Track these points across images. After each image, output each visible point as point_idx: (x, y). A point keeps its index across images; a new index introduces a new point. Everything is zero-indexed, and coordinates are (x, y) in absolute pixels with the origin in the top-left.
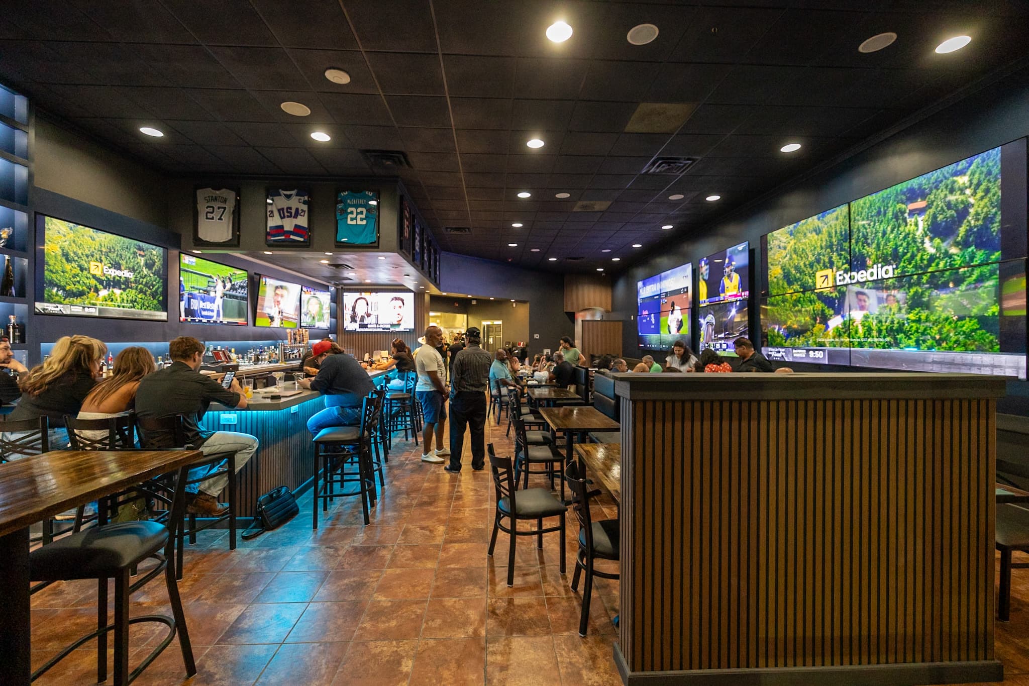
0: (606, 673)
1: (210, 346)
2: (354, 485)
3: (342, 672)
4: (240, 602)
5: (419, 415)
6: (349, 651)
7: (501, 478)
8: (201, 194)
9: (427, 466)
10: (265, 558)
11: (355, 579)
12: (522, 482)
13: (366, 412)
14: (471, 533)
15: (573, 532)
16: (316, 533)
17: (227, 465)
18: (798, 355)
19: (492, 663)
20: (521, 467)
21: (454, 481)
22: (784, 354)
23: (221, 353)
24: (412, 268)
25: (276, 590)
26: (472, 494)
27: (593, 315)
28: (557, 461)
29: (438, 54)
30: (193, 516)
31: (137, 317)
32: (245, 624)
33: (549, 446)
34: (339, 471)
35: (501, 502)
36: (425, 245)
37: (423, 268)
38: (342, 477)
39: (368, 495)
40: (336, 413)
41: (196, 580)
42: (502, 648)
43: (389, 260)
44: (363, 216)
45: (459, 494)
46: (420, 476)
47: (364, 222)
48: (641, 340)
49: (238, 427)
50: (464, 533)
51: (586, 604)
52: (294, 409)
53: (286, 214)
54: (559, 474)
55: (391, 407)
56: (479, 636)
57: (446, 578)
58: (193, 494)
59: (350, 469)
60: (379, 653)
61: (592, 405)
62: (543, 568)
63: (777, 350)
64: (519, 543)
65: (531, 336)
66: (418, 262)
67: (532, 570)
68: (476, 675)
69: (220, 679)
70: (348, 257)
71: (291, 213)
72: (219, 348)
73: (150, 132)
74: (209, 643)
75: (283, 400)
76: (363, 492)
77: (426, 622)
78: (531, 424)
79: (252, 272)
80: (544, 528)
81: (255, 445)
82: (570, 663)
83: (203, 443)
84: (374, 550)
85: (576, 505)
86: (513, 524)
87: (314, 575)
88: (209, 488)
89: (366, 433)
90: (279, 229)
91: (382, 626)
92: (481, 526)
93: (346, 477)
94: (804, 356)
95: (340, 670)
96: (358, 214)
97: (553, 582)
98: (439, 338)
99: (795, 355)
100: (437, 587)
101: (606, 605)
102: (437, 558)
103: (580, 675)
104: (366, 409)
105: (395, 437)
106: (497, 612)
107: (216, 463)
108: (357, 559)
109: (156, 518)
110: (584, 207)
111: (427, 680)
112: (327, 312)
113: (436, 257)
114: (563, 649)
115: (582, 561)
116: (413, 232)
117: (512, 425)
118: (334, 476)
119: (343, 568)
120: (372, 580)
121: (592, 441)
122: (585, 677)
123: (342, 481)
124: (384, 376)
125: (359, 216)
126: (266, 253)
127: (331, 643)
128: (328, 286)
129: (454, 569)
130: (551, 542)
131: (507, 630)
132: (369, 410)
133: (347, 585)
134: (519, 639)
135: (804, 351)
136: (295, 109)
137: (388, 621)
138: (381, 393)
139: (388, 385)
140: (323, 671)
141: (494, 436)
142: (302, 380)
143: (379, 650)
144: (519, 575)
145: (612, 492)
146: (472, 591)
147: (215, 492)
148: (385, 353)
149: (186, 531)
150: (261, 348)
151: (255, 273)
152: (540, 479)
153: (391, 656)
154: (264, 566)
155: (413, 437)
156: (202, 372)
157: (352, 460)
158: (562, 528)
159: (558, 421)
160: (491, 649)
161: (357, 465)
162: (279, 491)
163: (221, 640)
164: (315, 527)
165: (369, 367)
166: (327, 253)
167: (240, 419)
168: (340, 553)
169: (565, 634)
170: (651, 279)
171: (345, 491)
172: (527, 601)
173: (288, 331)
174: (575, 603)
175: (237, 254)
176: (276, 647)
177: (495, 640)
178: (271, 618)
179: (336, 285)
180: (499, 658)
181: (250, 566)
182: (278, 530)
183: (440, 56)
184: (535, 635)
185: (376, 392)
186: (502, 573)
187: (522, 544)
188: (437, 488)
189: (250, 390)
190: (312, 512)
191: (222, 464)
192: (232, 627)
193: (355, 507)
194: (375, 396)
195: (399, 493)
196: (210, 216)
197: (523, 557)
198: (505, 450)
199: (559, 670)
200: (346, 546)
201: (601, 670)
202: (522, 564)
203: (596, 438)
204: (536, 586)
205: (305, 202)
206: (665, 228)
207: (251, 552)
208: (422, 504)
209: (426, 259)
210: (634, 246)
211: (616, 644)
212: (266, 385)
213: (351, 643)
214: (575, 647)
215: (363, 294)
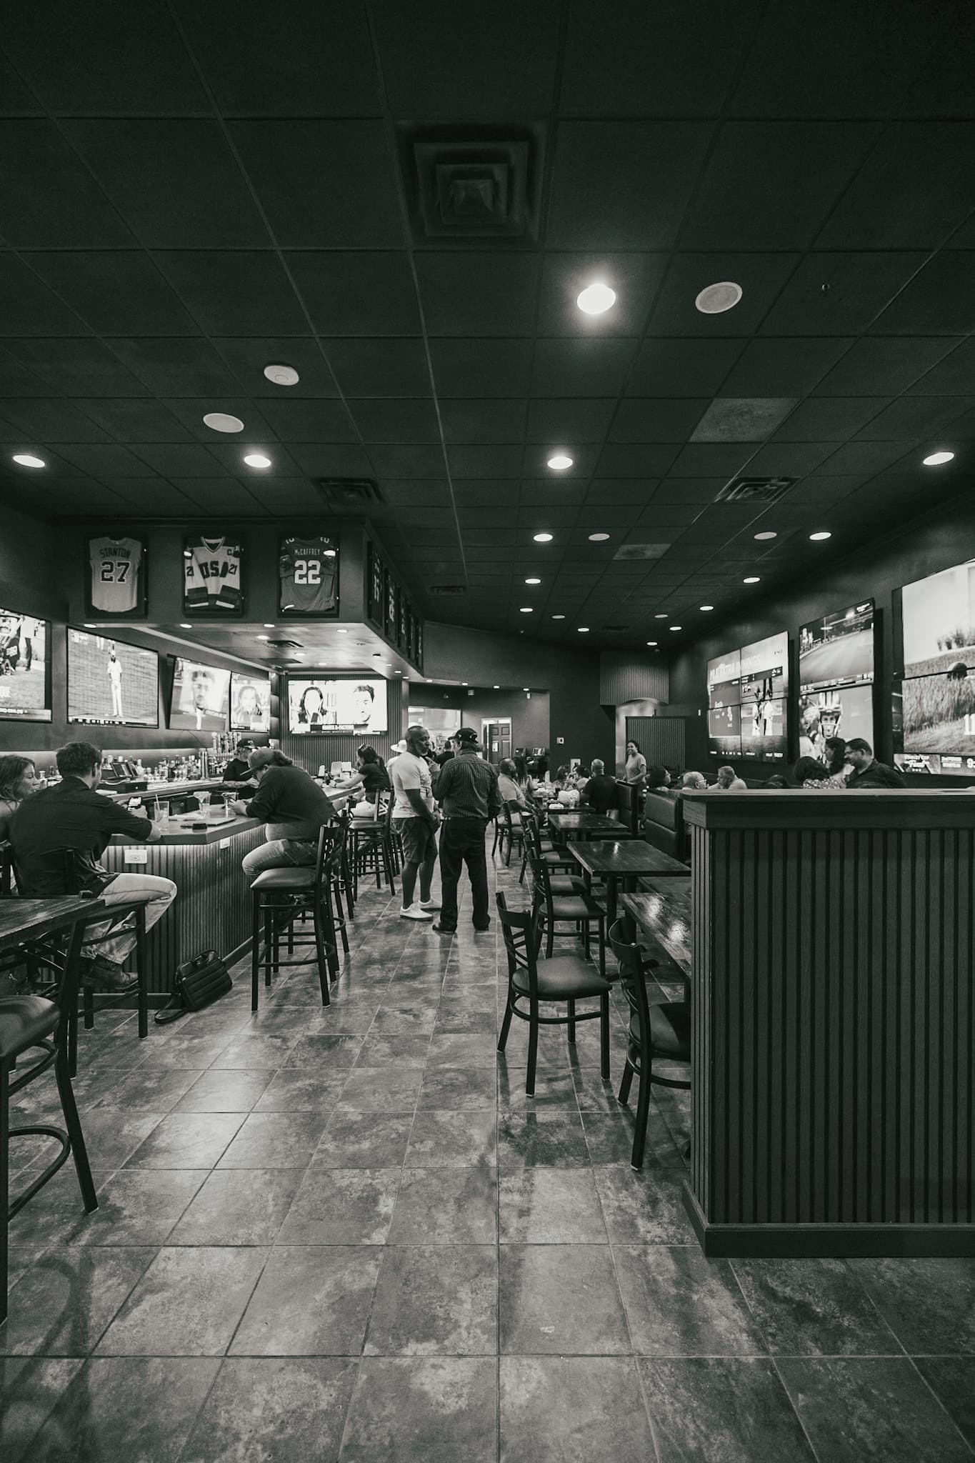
0: (672, 1223)
1: (109, 755)
2: (306, 950)
3: (296, 1211)
4: (154, 1111)
5: (396, 853)
6: (305, 1182)
7: (516, 941)
8: (96, 546)
9: (409, 924)
10: (187, 1050)
11: (312, 1081)
12: (543, 948)
13: (323, 847)
14: (472, 1020)
15: (621, 1021)
16: (256, 1016)
17: (135, 920)
18: (950, 765)
19: (508, 1205)
20: (542, 927)
21: (447, 946)
22: (928, 763)
23: (123, 766)
24: (385, 644)
25: (204, 1094)
26: (472, 964)
27: (642, 710)
28: (593, 918)
29: (422, 338)
30: (89, 991)
31: (11, 717)
32: (161, 1142)
33: (583, 897)
34: (286, 931)
35: (515, 976)
36: (402, 611)
37: (399, 645)
38: (290, 939)
39: (326, 963)
40: (282, 849)
41: (95, 1079)
42: (519, 1184)
43: (352, 633)
44: (317, 572)
45: (453, 964)
46: (399, 938)
47: (318, 581)
48: (713, 744)
49: (149, 868)
50: (461, 1020)
51: (640, 1123)
52: (224, 843)
53: (211, 571)
54: (598, 936)
55: (357, 841)
56: (487, 1165)
57: (439, 1083)
58: (90, 960)
59: (301, 928)
60: (348, 1186)
61: (643, 838)
62: (576, 1072)
63: (917, 757)
64: (542, 1035)
65: (553, 740)
66: (393, 636)
67: (561, 1073)
68: (484, 1221)
69: (131, 1217)
70: (294, 631)
71: (217, 570)
72: (120, 759)
73: (29, 461)
74: (115, 1166)
75: (210, 830)
76: (319, 960)
77: (412, 1144)
78: (555, 865)
79: (164, 653)
80: (577, 1013)
81: (171, 893)
82: (619, 1208)
83: (102, 890)
84: (336, 1042)
85: (626, 980)
86: (534, 1008)
87: (254, 1075)
88: (111, 951)
89: (324, 876)
90: (201, 592)
91: (351, 1149)
92: (486, 1010)
93: (295, 940)
94: (959, 766)
95: (293, 1208)
96: (309, 568)
97: (591, 1091)
98: (424, 743)
99: (944, 765)
100: (427, 1095)
101: (669, 1126)
102: (425, 1054)
103: (633, 1225)
104: (324, 844)
105: (363, 883)
106: (513, 1132)
107: (120, 918)
108: (313, 1054)
109: (40, 992)
110: (629, 553)
111: (416, 1227)
112: (266, 709)
113: (417, 631)
114: (609, 1188)
115: (634, 1062)
116: (385, 594)
117: (528, 867)
118: (280, 937)
119: (294, 1066)
120: (334, 1083)
121: (644, 890)
122: (642, 1230)
123: (291, 945)
124: (347, 797)
125: (311, 572)
126: (183, 626)
127: (281, 1171)
128: (268, 672)
129: (448, 1070)
130: (588, 1034)
131: (528, 1157)
132: (328, 844)
133: (300, 1089)
134: (545, 1172)
135: (960, 759)
136: (223, 423)
137: (358, 1142)
138: (344, 821)
139: (352, 810)
140: (270, 1209)
141: (502, 883)
142: (234, 803)
143: (345, 1182)
144: (542, 1081)
145: (679, 962)
146: (476, 1102)
147: (119, 957)
148: (347, 766)
149: (80, 1011)
150: (177, 759)
151: (169, 655)
152: (570, 943)
153: (363, 1191)
154: (185, 1061)
155: (387, 883)
156: (100, 792)
157: (304, 915)
158: (604, 1014)
159: (595, 861)
160: (504, 1185)
161: (312, 923)
162: (205, 957)
163: (129, 1162)
164: (255, 1007)
165: (325, 785)
166: (266, 625)
167: (151, 856)
168: (289, 1044)
169: (611, 1166)
170: (726, 656)
171: (294, 959)
172: (554, 1119)
173: (214, 734)
174: (624, 1122)
175: (143, 628)
176: (204, 1175)
177: (510, 1172)
178: (197, 1134)
179: (278, 669)
180: (517, 1198)
181: (166, 1061)
182: (205, 1012)
183: (426, 341)
184: (568, 1166)
185: (337, 819)
186: (518, 1077)
187: (546, 1036)
188: (423, 955)
189: (164, 816)
190: (249, 987)
191: (127, 918)
192: (144, 1144)
193: (310, 981)
194: (335, 825)
195: (369, 962)
196: (107, 575)
197: (548, 1055)
198: (520, 903)
199: (603, 1218)
200: (298, 1035)
201: (665, 1220)
202: (547, 1065)
203: (650, 885)
204: (567, 1097)
205: (235, 555)
206: (748, 581)
207: (169, 1040)
208: (401, 978)
209: (403, 631)
210: (702, 609)
211: (686, 1183)
212: (185, 810)
213: (308, 1172)
214: (626, 1185)
215: (315, 682)
